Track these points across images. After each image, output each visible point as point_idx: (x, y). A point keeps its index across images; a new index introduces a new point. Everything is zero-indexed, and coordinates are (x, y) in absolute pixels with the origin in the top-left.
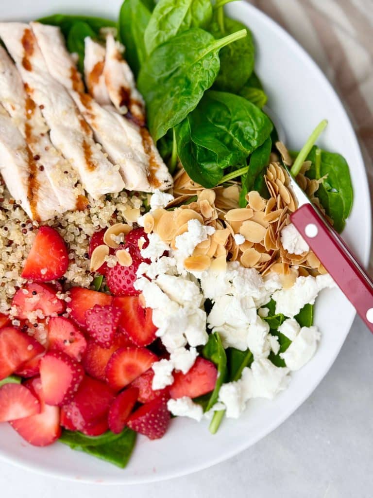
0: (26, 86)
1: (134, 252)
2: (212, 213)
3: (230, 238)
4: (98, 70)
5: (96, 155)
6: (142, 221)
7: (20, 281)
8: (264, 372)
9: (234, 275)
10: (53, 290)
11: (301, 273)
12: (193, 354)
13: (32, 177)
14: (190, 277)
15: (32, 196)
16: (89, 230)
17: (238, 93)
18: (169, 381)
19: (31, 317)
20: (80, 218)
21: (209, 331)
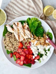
0: (18, 28)
1: (30, 44)
2: (38, 40)
3: (40, 42)
4: (25, 26)
5: (25, 34)
6: (30, 41)
7: (18, 48)
8: (45, 56)
9: (41, 46)
10: (22, 49)
11: (48, 45)
12: (37, 55)
13: (19, 37)
14: (36, 46)
15: (19, 39)
16: (25, 42)
17: (40, 27)
18: (35, 58)
19: (19, 52)
20: (24, 41)
21: (38, 52)
